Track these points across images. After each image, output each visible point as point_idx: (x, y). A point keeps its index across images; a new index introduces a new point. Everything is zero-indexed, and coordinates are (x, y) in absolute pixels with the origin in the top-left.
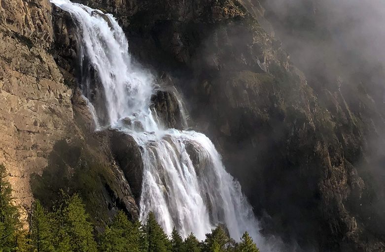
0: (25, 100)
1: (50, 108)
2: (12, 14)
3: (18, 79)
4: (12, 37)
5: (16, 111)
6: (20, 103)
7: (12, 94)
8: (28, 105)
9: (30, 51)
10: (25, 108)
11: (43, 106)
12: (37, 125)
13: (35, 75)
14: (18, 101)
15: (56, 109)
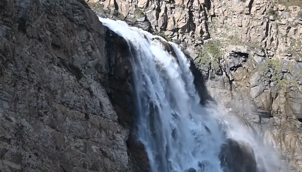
0: (73, 139)
1: (101, 150)
2: (58, 38)
3: (63, 114)
4: (58, 65)
5: (62, 151)
6: (66, 141)
7: (58, 131)
8: (76, 144)
9: (78, 82)
10: (72, 148)
11: (93, 147)
12: (87, 168)
13: (84, 111)
14: (64, 140)
15: (107, 152)
